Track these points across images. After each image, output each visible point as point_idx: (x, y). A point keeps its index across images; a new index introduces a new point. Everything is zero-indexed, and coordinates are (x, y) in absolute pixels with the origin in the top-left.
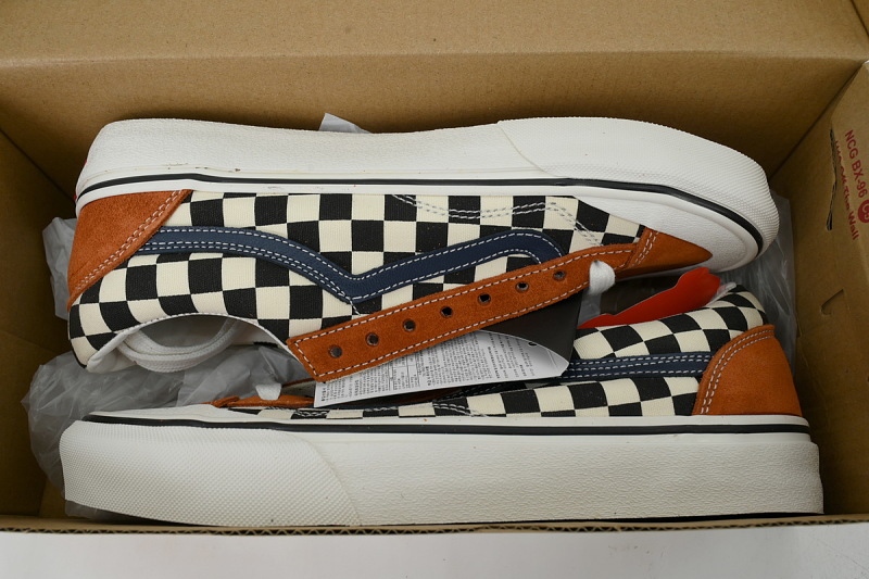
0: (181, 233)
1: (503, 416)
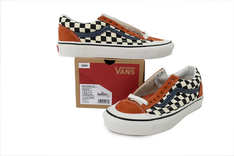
1: (184, 106)
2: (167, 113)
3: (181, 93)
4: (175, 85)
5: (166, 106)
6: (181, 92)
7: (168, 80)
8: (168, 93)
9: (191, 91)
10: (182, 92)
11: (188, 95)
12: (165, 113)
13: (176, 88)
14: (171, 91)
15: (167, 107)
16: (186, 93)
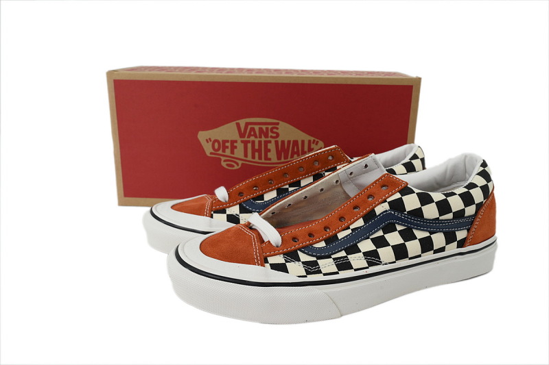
0: (460, 227)
1: (394, 262)
2: (325, 275)
3: (399, 228)
4: (385, 201)
5: (333, 256)
6: (399, 224)
7: (369, 186)
8: (360, 223)
9: (433, 225)
10: (404, 225)
11: (420, 234)
12: (320, 272)
13: (386, 211)
14: (369, 216)
15: (334, 259)
16: (417, 229)
